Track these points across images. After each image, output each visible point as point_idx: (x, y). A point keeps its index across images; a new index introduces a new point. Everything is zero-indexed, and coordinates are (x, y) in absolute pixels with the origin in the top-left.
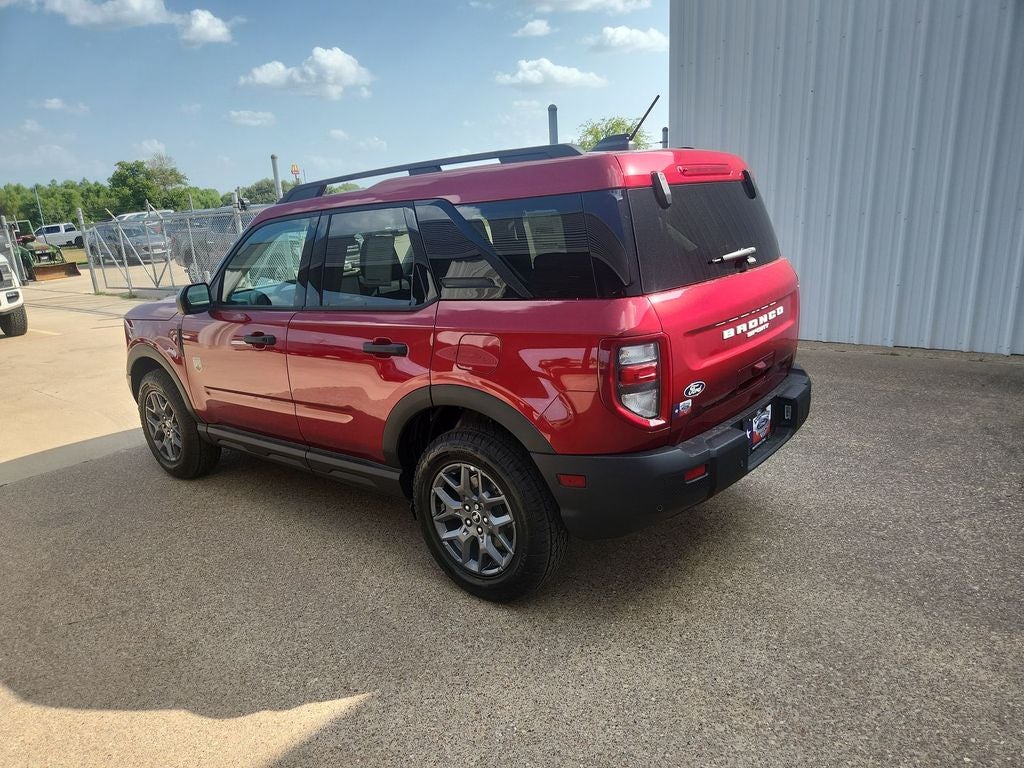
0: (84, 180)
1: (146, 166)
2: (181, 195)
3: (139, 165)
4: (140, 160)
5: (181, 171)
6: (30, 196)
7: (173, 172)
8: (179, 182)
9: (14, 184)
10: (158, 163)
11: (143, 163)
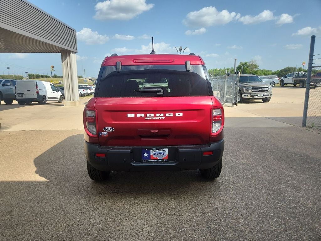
0: (232, 67)
1: (248, 63)
2: (256, 72)
3: (246, 63)
4: (246, 62)
5: (258, 65)
6: (218, 72)
7: (255, 65)
8: (256, 68)
9: (215, 69)
10: (251, 63)
11: (247, 63)
